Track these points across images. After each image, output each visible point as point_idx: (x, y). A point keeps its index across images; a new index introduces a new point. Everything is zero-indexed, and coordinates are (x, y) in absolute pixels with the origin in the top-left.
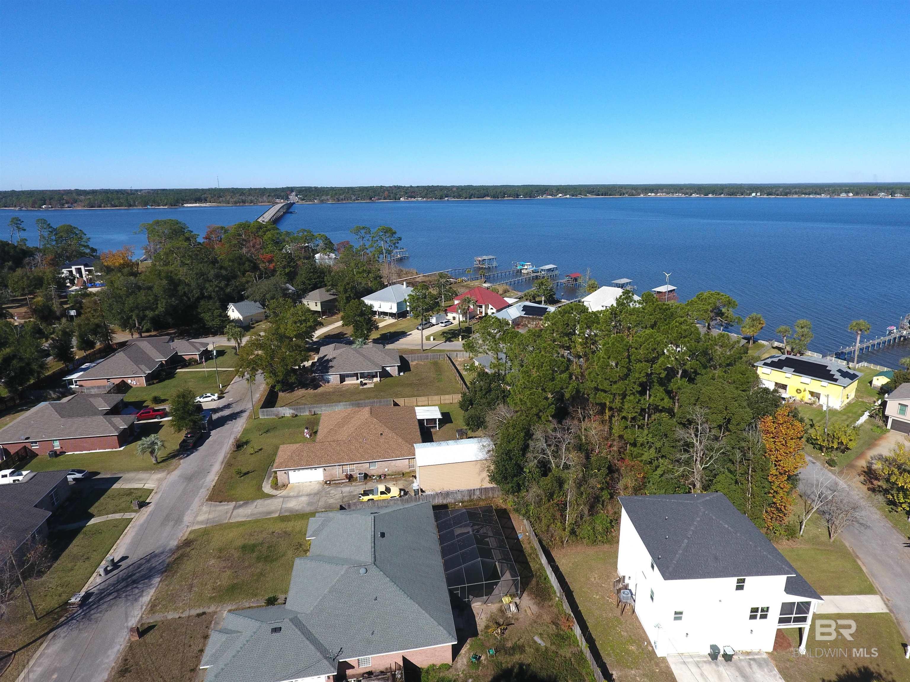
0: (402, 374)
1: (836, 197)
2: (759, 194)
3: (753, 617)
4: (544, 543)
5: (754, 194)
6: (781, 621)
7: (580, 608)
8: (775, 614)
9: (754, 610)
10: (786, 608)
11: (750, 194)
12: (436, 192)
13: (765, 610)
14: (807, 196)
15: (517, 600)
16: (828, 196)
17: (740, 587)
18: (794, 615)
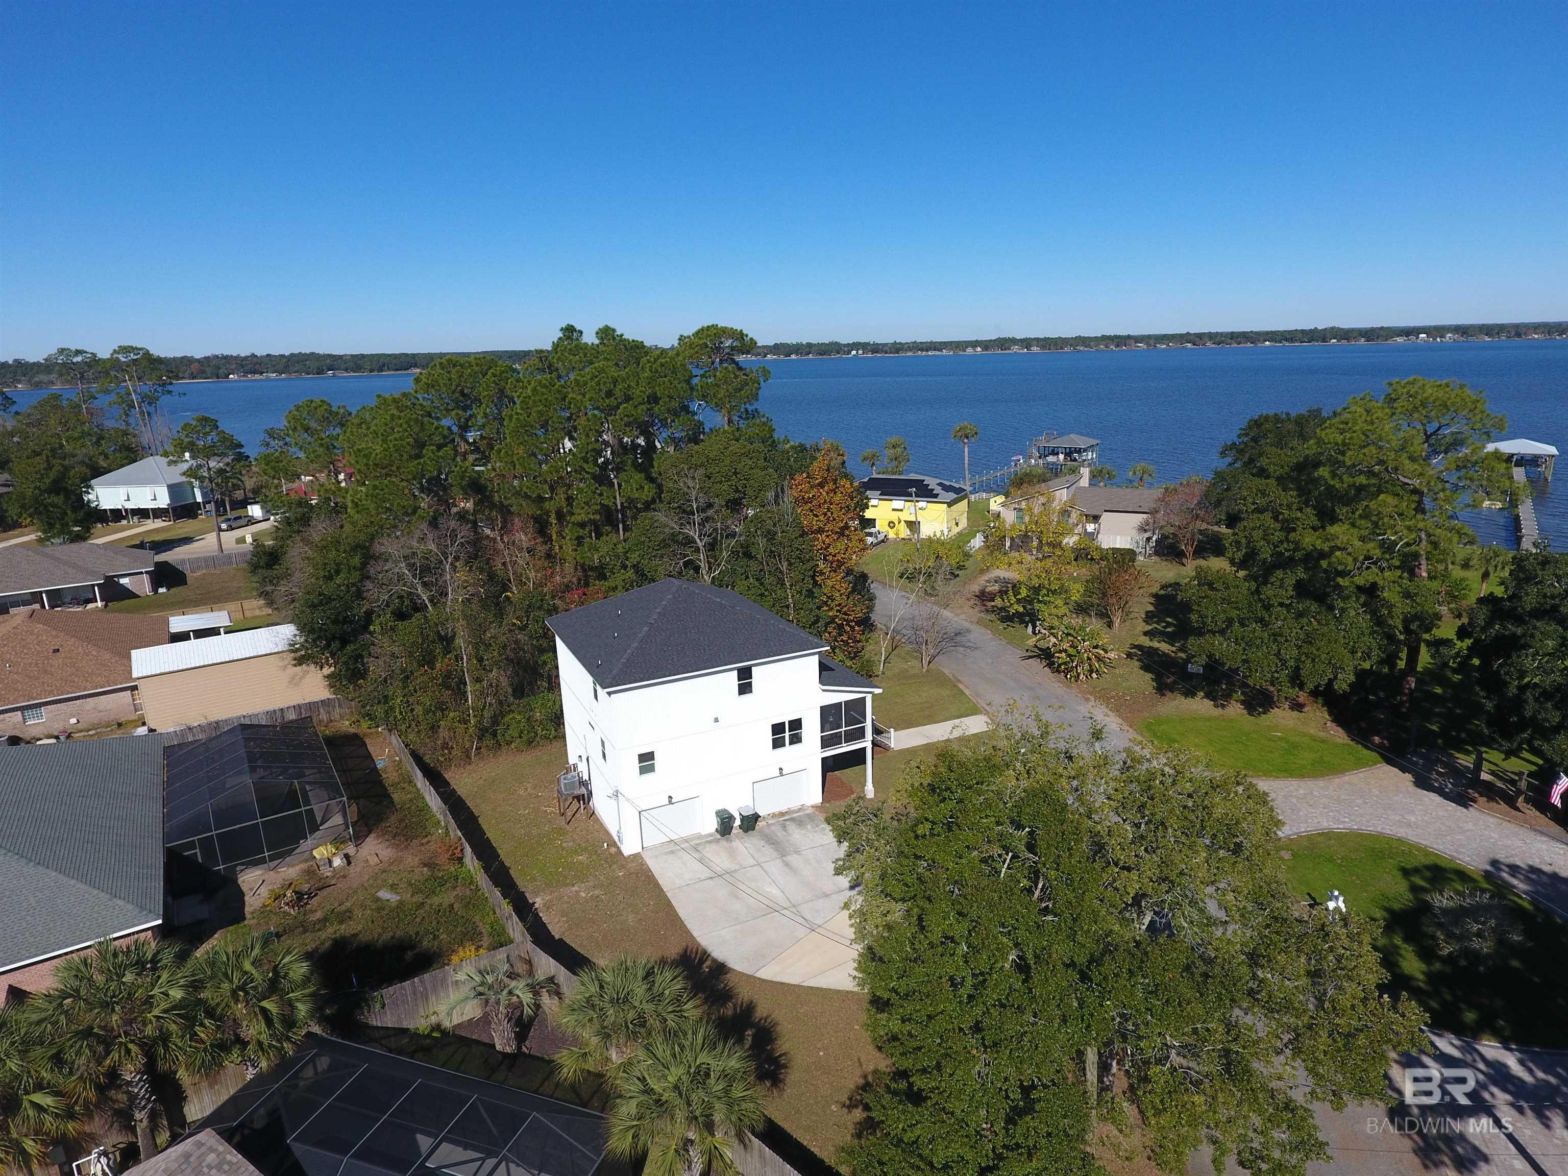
0: (162, 590)
1: (961, 353)
2: (860, 352)
3: (778, 743)
4: (427, 759)
5: (854, 352)
6: (826, 743)
7: (488, 835)
8: (812, 731)
9: (778, 729)
10: (829, 714)
11: (849, 352)
12: (307, 362)
13: (796, 724)
14: (924, 353)
15: (351, 849)
16: (951, 353)
17: (745, 688)
18: (844, 729)
